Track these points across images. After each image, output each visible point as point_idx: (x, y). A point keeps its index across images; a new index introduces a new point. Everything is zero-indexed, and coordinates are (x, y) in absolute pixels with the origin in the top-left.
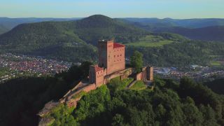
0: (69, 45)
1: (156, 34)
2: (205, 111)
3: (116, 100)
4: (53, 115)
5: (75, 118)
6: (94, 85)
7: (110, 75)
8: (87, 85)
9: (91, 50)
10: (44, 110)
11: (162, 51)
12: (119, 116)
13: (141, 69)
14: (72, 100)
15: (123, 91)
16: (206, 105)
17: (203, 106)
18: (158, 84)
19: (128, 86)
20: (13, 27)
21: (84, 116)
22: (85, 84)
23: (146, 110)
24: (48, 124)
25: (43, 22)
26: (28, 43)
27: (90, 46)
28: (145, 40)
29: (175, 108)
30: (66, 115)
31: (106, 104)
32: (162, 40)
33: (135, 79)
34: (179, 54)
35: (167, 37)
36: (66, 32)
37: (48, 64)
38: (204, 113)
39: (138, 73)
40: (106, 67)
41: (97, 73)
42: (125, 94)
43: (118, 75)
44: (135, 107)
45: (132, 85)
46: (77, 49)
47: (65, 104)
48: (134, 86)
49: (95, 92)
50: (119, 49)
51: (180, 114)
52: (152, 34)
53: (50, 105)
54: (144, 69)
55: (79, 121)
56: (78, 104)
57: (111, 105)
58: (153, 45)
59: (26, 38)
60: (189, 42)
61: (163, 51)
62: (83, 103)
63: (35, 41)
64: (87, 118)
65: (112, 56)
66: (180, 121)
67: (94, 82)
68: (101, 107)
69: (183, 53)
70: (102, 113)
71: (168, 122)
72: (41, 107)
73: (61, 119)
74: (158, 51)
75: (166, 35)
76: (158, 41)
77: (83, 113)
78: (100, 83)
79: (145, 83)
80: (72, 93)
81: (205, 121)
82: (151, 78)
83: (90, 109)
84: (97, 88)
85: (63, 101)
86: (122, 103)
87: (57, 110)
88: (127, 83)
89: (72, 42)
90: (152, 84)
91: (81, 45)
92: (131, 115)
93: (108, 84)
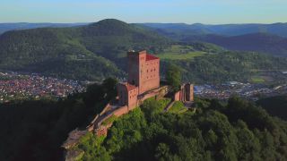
0: (73, 57)
1: (185, 44)
2: (262, 137)
3: (154, 125)
4: (81, 147)
5: (107, 150)
6: (126, 107)
7: (143, 95)
8: (117, 108)
9: (103, 65)
10: (69, 141)
11: (192, 65)
12: (164, 146)
15: (161, 115)
16: (262, 130)
17: (258, 131)
18: (200, 105)
19: (165, 109)
21: (119, 147)
22: (114, 107)
23: (194, 137)
24: (77, 158)
25: (38, 29)
26: (19, 56)
27: (102, 59)
28: (170, 51)
29: (228, 134)
30: (96, 147)
31: (143, 131)
32: (191, 50)
33: (173, 100)
34: (214, 68)
35: (198, 47)
36: (69, 42)
37: (47, 82)
38: (260, 140)
39: (175, 92)
40: (137, 85)
41: (129, 92)
42: (163, 118)
43: (153, 95)
44: (180, 134)
45: (170, 107)
46: (84, 63)
47: (94, 132)
48: (172, 109)
49: (128, 117)
50: (153, 61)
51: (235, 141)
52: (179, 44)
53: (75, 134)
54: (182, 87)
55: (113, 154)
56: (109, 132)
57: (150, 133)
58: (181, 57)
59: (16, 49)
61: (194, 65)
62: (115, 130)
64: (122, 149)
65: (145, 71)
66: (235, 149)
68: (138, 136)
69: (218, 67)
70: (139, 143)
71: (222, 151)
72: (65, 137)
73: (91, 152)
74: (188, 64)
75: (197, 44)
76: (187, 52)
77: (116, 143)
78: (133, 105)
79: (185, 104)
80: (100, 118)
81: (262, 150)
82: (191, 98)
83: (124, 138)
84: (130, 111)
85: (91, 129)
86: (162, 130)
87: (85, 140)
88: (164, 105)
89: (77, 54)
90: (193, 106)
91: (90, 57)
92: (178, 144)
93: (141, 106)
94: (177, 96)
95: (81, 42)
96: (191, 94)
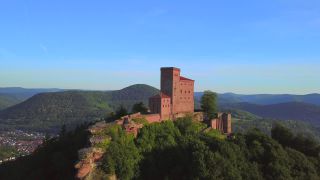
4: (110, 134)
6: (158, 116)
13: (216, 115)
14: (133, 124)
20: (27, 98)
21: (150, 147)
31: (177, 138)
39: (212, 118)
41: (162, 100)
45: (206, 130)
47: (123, 127)
49: (160, 126)
54: (220, 115)
59: (45, 110)
60: (261, 120)
62: (146, 132)
63: (56, 115)
64: (154, 150)
65: (178, 90)
67: (158, 111)
78: (166, 116)
82: (229, 130)
83: (156, 140)
85: (120, 123)
88: (200, 128)
93: (175, 122)
94: (214, 122)
95: (110, 106)
96: (229, 125)
